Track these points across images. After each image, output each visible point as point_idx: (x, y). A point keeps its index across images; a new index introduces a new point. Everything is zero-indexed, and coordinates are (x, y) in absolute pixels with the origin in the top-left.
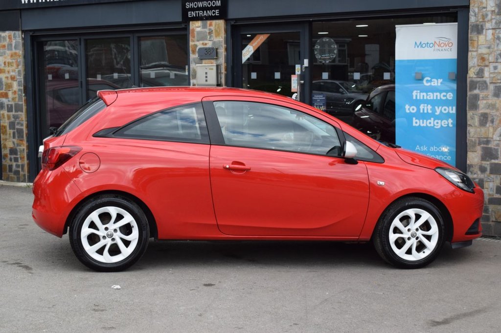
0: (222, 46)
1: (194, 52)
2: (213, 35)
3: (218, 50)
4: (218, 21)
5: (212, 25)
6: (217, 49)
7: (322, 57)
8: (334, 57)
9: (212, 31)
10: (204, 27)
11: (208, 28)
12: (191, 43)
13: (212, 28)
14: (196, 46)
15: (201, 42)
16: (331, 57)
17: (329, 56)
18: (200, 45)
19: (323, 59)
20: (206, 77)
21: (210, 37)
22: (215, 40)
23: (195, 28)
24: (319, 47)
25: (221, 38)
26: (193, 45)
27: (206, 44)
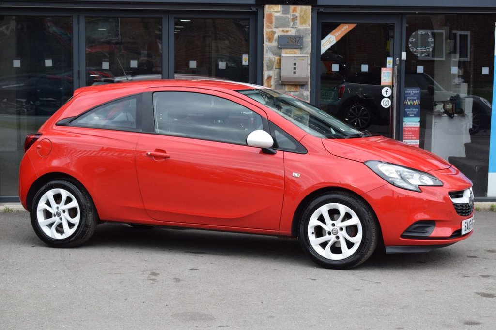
0: (309, 34)
1: (270, 40)
2: (298, 21)
3: (304, 39)
4: (304, 7)
5: (296, 11)
6: (302, 37)
7: (417, 50)
8: (431, 50)
9: (297, 17)
10: (285, 12)
11: (291, 13)
12: (266, 30)
13: (297, 14)
14: (274, 33)
15: (281, 29)
16: (428, 50)
17: (425, 49)
18: (279, 32)
19: (418, 52)
20: (295, 68)
21: (294, 24)
22: (299, 28)
23: (273, 13)
24: (414, 40)
25: (307, 25)
26: (270, 32)
27: (287, 32)
